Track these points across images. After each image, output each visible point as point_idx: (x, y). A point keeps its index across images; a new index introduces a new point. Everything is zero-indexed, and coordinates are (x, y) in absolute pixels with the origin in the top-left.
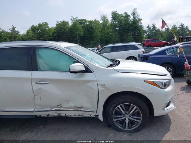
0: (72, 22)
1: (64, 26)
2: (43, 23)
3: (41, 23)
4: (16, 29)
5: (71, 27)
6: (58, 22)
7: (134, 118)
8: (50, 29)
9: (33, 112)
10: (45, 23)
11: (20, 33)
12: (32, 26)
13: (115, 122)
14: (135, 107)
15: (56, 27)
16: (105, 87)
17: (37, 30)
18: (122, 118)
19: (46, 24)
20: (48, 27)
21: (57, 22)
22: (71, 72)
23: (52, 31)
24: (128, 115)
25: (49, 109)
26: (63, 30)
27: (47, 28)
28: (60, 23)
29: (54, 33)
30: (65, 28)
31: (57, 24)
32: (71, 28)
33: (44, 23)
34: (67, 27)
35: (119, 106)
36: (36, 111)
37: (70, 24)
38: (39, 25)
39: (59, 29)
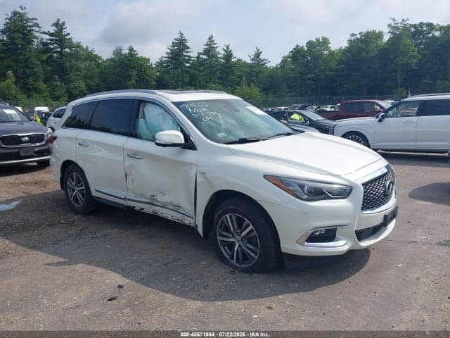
0: (389, 32)
1: (367, 45)
2: (318, 40)
3: (315, 41)
4: (262, 57)
5: (386, 46)
6: (355, 35)
7: (247, 247)
8: (332, 53)
9: (124, 199)
10: (324, 38)
11: (268, 65)
12: (294, 47)
13: (219, 242)
14: (251, 227)
15: (347, 47)
16: (206, 178)
17: (302, 56)
18: (231, 240)
19: (325, 41)
20: (328, 48)
21: (353, 35)
22: (157, 144)
23: (337, 58)
24: (239, 238)
25: (143, 200)
26: (364, 54)
27: (326, 52)
28: (359, 36)
29: (340, 62)
30: (370, 48)
31: (350, 41)
32: (386, 49)
33: (321, 41)
34: (377, 47)
35: (228, 216)
36: (128, 200)
37: (386, 38)
38: (310, 44)
39: (351, 53)
